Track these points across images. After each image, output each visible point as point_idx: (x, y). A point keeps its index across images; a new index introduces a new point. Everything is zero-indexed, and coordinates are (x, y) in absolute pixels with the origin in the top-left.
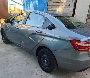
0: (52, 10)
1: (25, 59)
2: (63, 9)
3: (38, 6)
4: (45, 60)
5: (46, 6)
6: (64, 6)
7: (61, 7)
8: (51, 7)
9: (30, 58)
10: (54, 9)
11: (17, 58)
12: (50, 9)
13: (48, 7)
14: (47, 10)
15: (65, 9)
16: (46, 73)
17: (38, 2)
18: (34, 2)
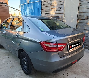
0: (46, 14)
1: (11, 62)
2: (55, 11)
3: (33, 11)
4: (25, 63)
5: (41, 11)
6: (56, 9)
7: (53, 10)
8: (44, 10)
9: (17, 61)
10: (47, 12)
11: (4, 62)
12: (44, 13)
13: (43, 11)
14: (42, 14)
15: (57, 11)
16: (26, 75)
17: (33, 7)
18: (30, 7)
